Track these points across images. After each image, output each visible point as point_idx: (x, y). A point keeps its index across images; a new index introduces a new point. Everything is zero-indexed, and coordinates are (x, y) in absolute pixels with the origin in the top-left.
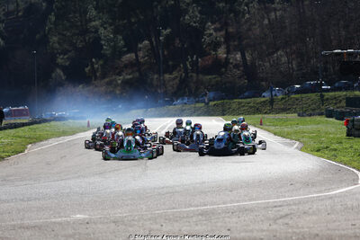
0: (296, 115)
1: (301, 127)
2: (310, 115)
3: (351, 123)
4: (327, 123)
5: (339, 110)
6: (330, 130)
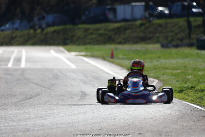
0: (158, 46)
1: (163, 61)
2: (177, 46)
4: (198, 56)
6: (200, 66)
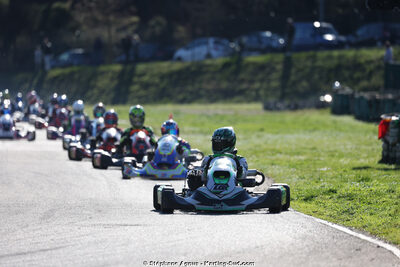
0: (258, 106)
1: (270, 137)
3: (393, 131)
4: (337, 127)
5: (367, 96)
6: (342, 147)
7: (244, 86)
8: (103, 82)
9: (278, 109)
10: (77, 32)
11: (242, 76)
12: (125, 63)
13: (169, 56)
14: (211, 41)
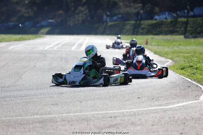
0: (183, 37)
7: (178, 29)
8: (128, 27)
9: (189, 38)
10: (119, 9)
11: (177, 26)
12: (136, 21)
13: (152, 18)
14: (167, 13)
